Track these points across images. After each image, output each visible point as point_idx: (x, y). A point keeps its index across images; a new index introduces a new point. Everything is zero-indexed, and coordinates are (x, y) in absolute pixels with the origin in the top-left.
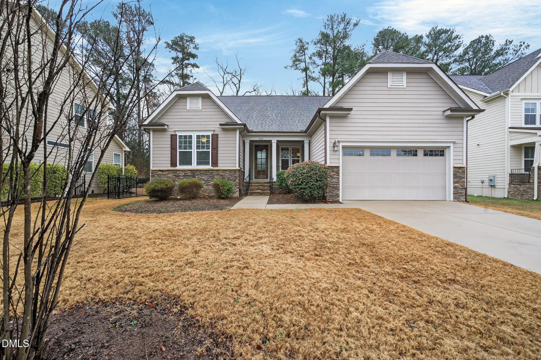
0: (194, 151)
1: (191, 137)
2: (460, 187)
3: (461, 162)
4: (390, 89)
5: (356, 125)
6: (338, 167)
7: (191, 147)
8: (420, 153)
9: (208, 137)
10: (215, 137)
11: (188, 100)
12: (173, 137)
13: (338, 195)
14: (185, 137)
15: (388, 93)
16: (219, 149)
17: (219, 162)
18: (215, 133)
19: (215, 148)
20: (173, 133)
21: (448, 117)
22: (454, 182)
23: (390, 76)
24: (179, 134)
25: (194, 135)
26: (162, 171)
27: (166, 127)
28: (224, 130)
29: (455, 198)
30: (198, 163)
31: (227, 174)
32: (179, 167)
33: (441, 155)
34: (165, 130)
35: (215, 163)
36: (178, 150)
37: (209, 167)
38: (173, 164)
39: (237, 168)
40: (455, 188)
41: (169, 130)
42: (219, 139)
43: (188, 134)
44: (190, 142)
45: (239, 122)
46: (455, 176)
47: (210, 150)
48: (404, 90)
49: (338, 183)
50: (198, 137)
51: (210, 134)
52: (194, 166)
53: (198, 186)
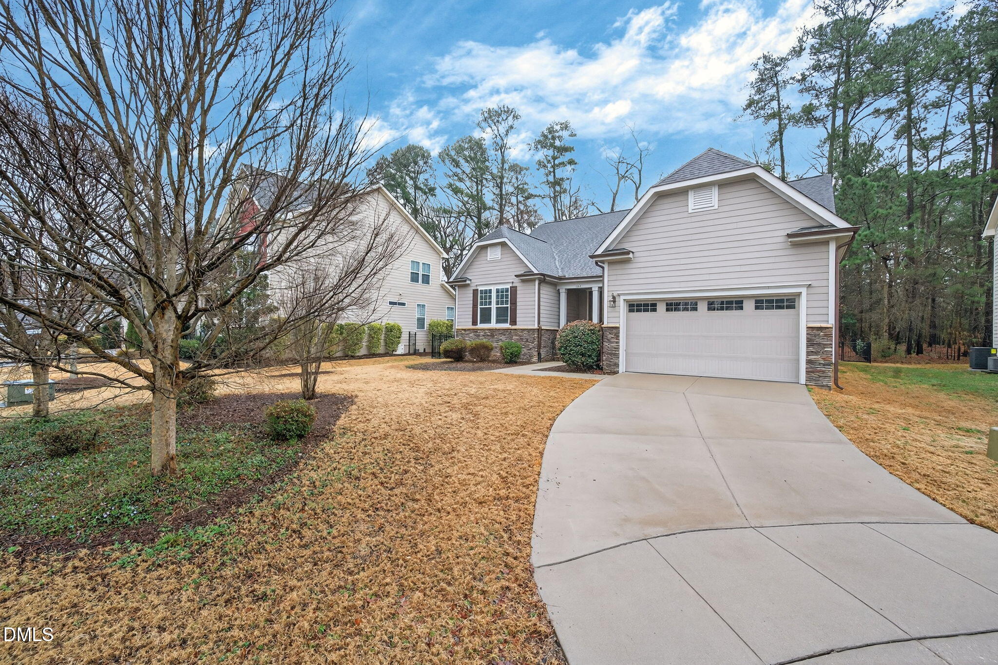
0: (494, 306)
1: (490, 291)
2: (822, 362)
3: (824, 318)
4: (692, 215)
5: (642, 270)
6: (617, 328)
7: (490, 303)
8: (749, 305)
9: (507, 290)
10: (514, 290)
11: (489, 249)
12: (475, 292)
13: (617, 365)
14: (486, 292)
15: (689, 220)
16: (518, 304)
17: (518, 320)
18: (514, 285)
19: (514, 303)
20: (475, 288)
21: (795, 245)
22: (808, 353)
23: (691, 195)
24: (480, 288)
25: (494, 289)
26: (465, 330)
27: (468, 282)
28: (523, 281)
29: (808, 379)
30: (498, 321)
31: (525, 335)
32: (480, 326)
33: (788, 307)
34: (468, 285)
35: (514, 322)
36: (479, 307)
37: (507, 326)
38: (474, 323)
39: (536, 327)
40: (809, 362)
41: (472, 285)
42: (518, 292)
43: (487, 288)
44: (490, 297)
45: (536, 272)
46: (810, 342)
47: (509, 306)
48: (716, 212)
49: (617, 349)
50: (498, 291)
51: (508, 286)
52: (493, 325)
53: (489, 349)
